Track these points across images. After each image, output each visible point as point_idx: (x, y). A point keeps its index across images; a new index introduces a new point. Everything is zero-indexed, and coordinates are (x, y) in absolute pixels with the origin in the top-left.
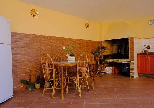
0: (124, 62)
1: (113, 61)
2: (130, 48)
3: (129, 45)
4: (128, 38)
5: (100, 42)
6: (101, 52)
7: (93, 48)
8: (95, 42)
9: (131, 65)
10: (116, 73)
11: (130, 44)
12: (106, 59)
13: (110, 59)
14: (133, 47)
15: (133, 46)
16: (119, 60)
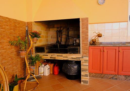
0: (72, 58)
1: (53, 56)
2: (83, 37)
3: (81, 32)
4: (79, 19)
5: (29, 24)
6: (32, 42)
7: (15, 35)
8: (19, 23)
9: (84, 64)
10: (56, 74)
11: (82, 29)
12: (41, 54)
13: (47, 54)
14: (88, 35)
15: (88, 32)
16: (64, 55)
